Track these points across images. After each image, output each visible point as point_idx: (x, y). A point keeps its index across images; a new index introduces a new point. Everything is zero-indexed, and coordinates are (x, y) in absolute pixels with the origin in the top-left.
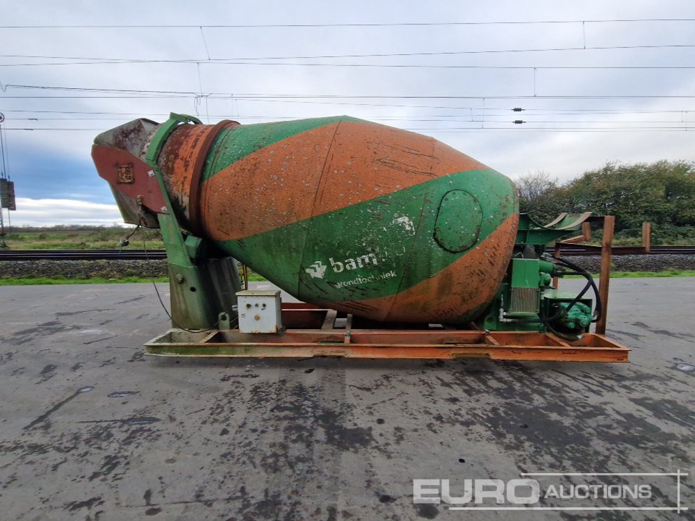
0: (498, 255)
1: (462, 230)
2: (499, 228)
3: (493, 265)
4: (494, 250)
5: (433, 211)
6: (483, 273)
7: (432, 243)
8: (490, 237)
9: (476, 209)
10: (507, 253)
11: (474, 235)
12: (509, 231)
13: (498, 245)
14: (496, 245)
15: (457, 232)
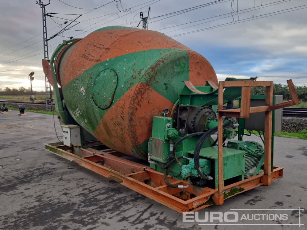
0: (125, 113)
1: (105, 95)
2: (126, 94)
3: (123, 119)
4: (122, 109)
5: (92, 83)
6: (120, 124)
7: (92, 103)
8: (120, 100)
9: (114, 81)
10: (130, 112)
11: (110, 98)
12: (131, 96)
13: (124, 106)
14: (123, 105)
15: (102, 96)
